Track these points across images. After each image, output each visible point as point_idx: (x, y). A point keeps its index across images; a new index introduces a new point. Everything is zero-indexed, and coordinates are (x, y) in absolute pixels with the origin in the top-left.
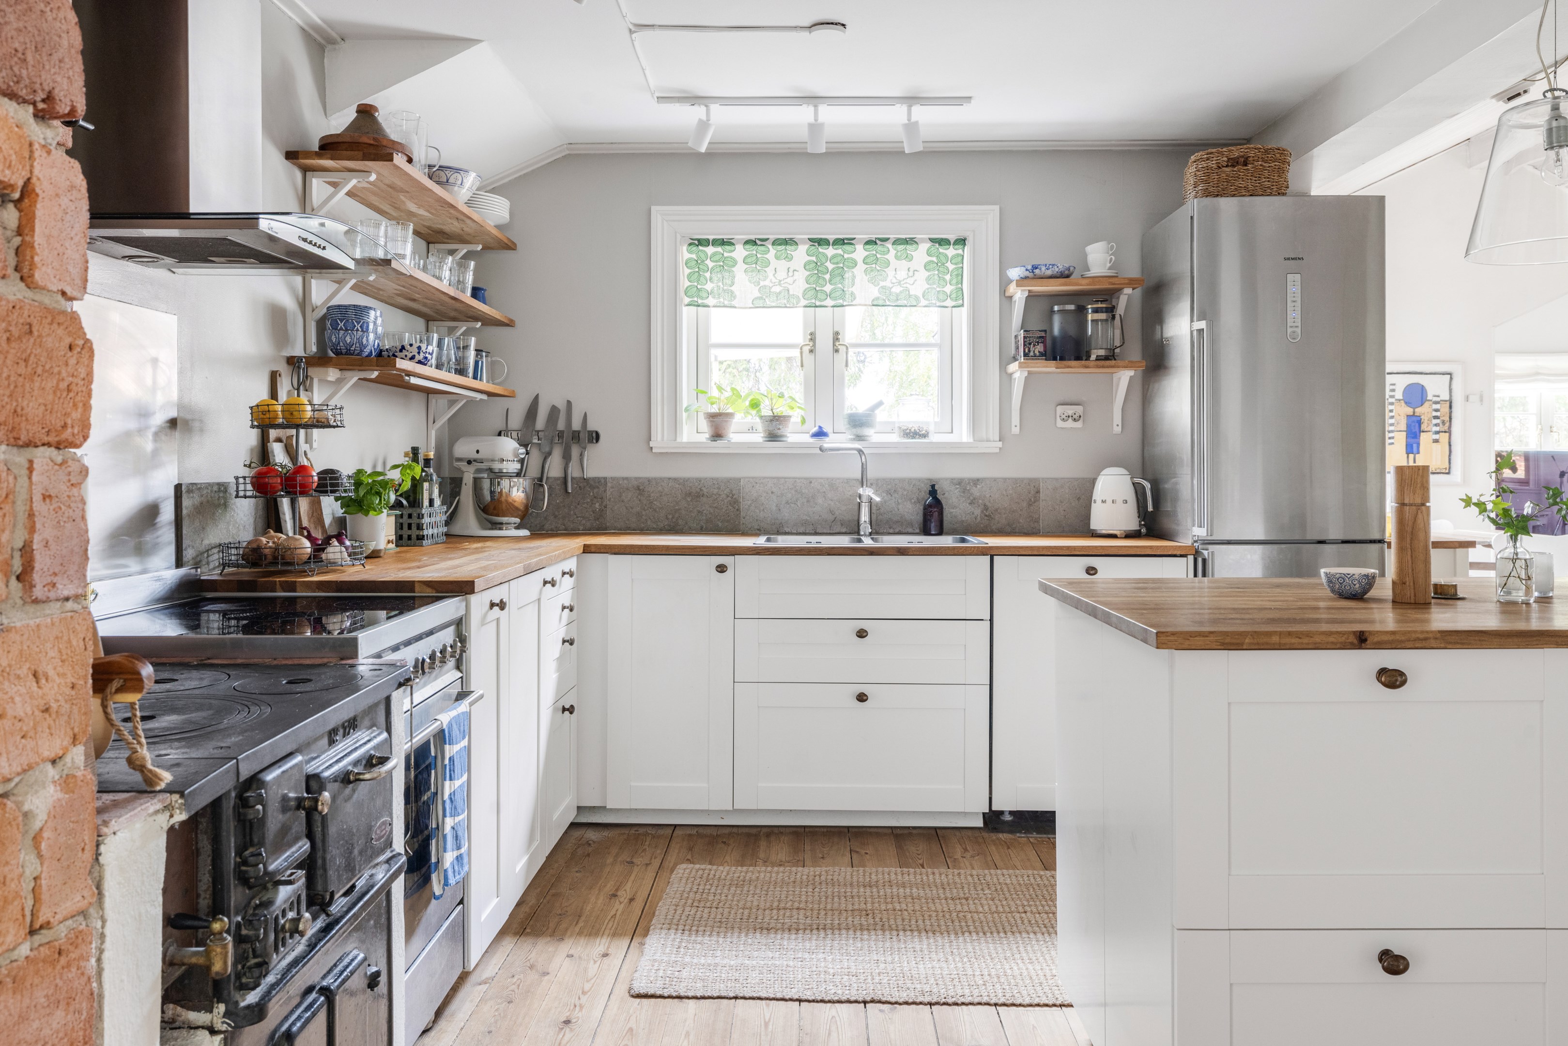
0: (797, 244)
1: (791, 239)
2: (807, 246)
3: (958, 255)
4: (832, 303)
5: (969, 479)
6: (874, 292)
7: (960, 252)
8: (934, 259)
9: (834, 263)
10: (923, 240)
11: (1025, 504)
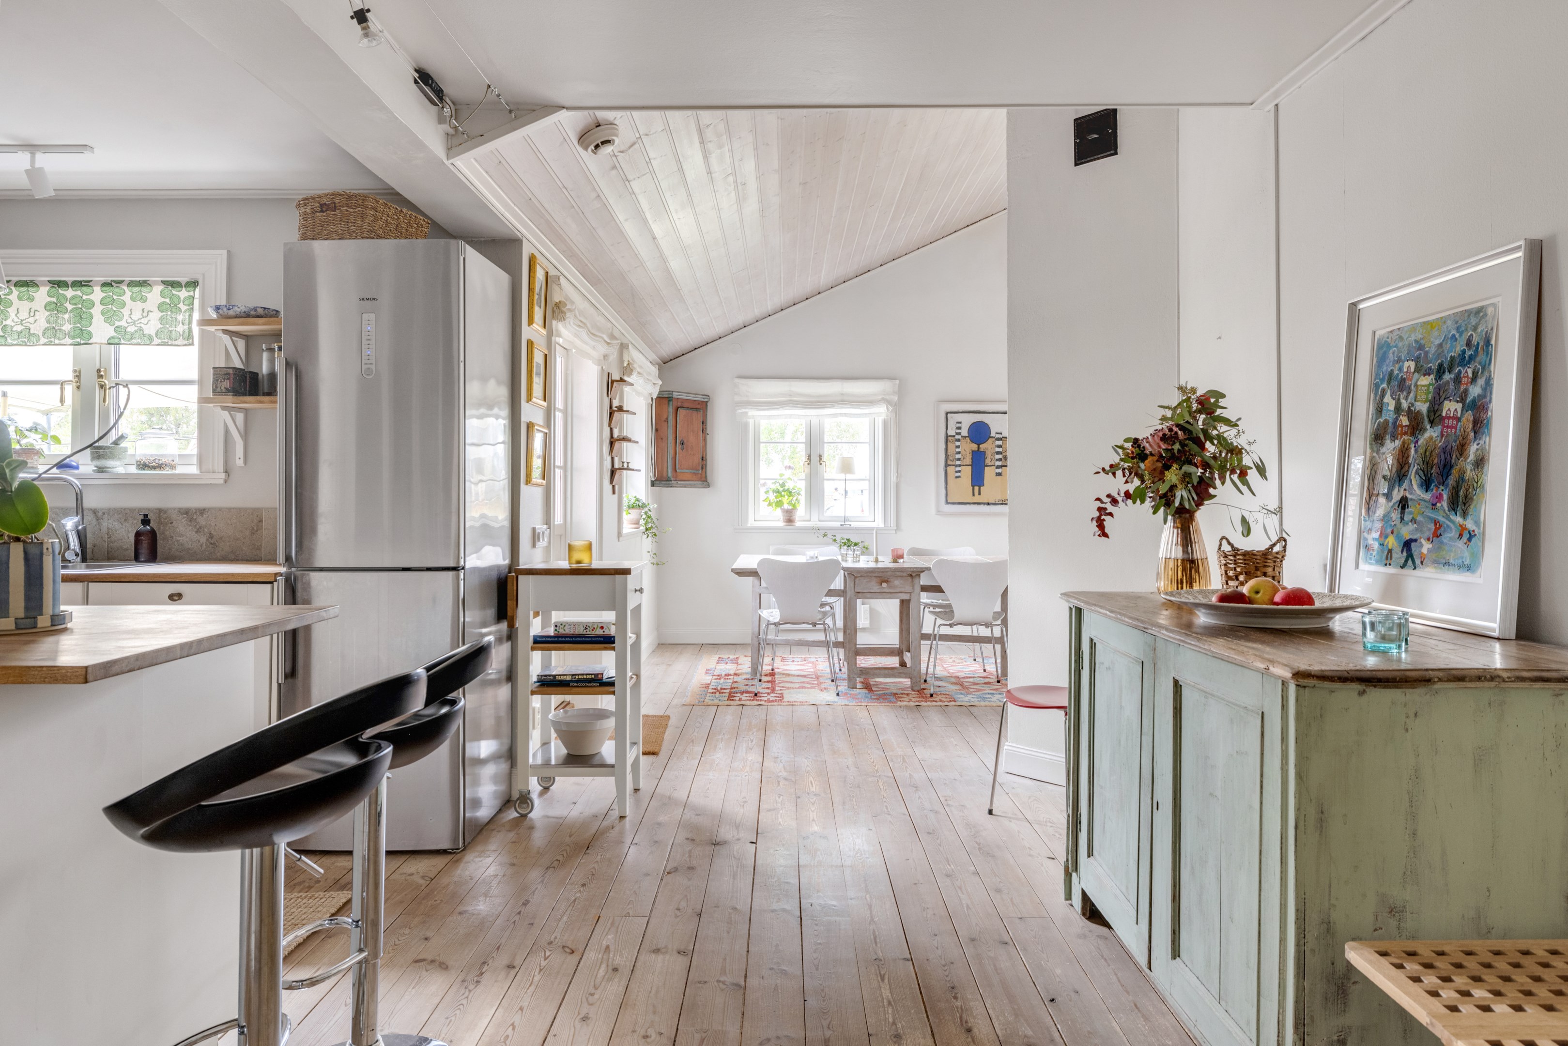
0: (37, 286)
1: (32, 281)
2: (47, 288)
3: (190, 296)
4: (70, 341)
5: (196, 509)
6: (110, 331)
7: (192, 293)
8: (167, 300)
9: (73, 304)
10: (156, 283)
11: (248, 533)
